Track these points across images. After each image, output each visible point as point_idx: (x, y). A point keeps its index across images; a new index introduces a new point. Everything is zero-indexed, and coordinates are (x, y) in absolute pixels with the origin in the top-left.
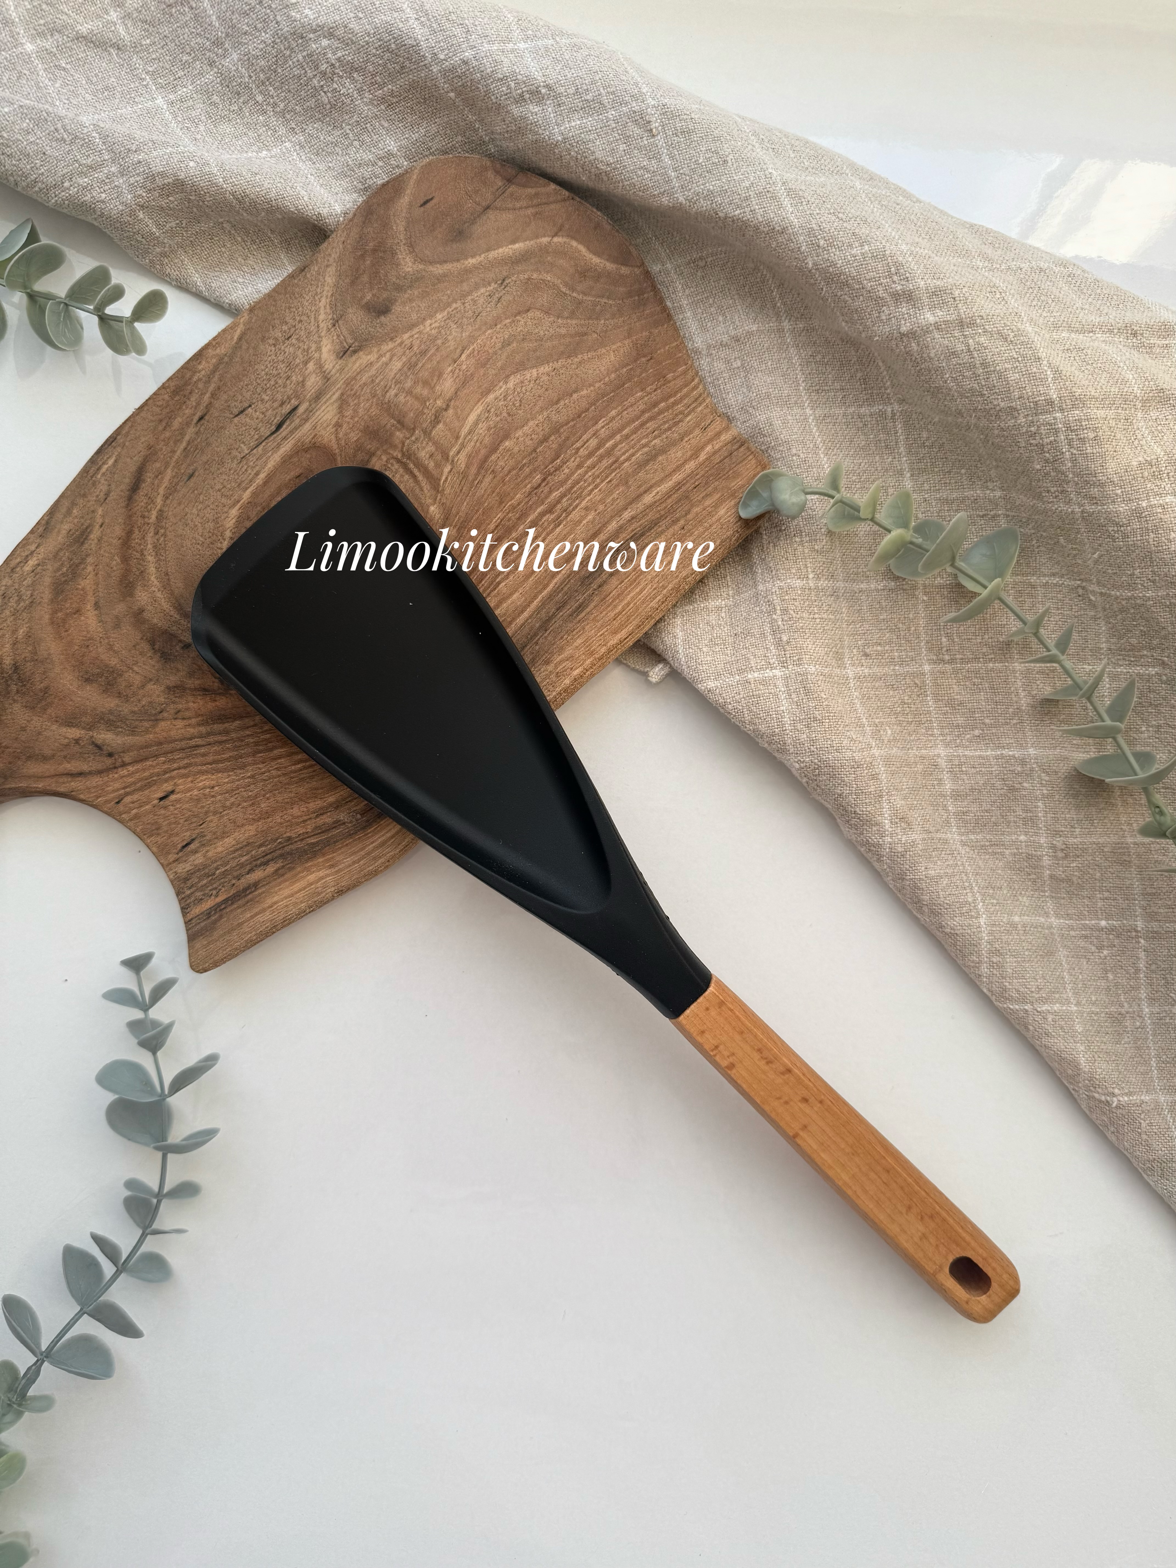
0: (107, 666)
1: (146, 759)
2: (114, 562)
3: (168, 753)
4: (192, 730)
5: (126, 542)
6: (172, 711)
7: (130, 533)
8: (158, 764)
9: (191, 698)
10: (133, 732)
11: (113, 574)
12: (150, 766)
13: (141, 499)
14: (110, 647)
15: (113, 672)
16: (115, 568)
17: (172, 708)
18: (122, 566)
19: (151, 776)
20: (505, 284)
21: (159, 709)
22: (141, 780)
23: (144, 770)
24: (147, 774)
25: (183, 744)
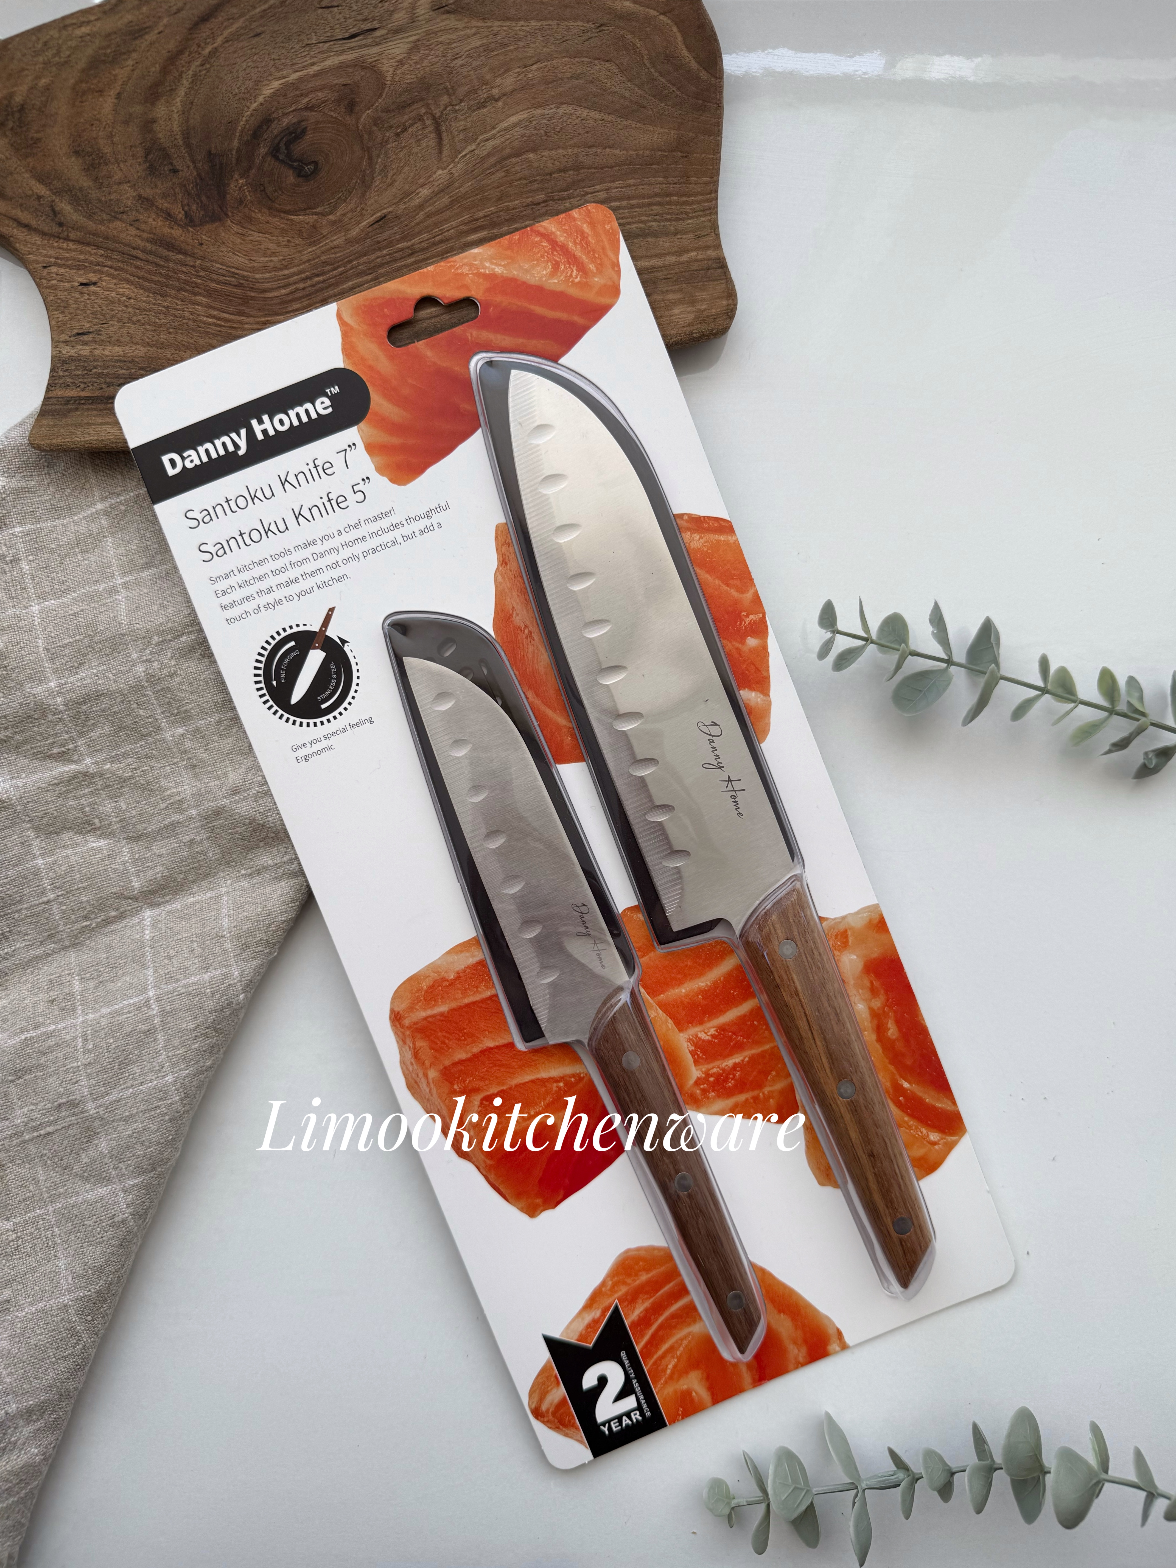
0: (99, 149)
1: (88, 244)
2: (153, 69)
3: (109, 249)
4: (139, 242)
5: (173, 58)
6: (132, 218)
7: (180, 52)
8: (96, 254)
9: (153, 216)
10: (90, 217)
11: (147, 78)
12: (89, 252)
13: (205, 31)
14: (111, 136)
15: (102, 157)
16: (151, 74)
17: (133, 215)
18: (158, 75)
19: (85, 261)
20: (601, 29)
21: (121, 210)
22: (74, 259)
23: (81, 252)
24: (82, 257)
25: (126, 249)
